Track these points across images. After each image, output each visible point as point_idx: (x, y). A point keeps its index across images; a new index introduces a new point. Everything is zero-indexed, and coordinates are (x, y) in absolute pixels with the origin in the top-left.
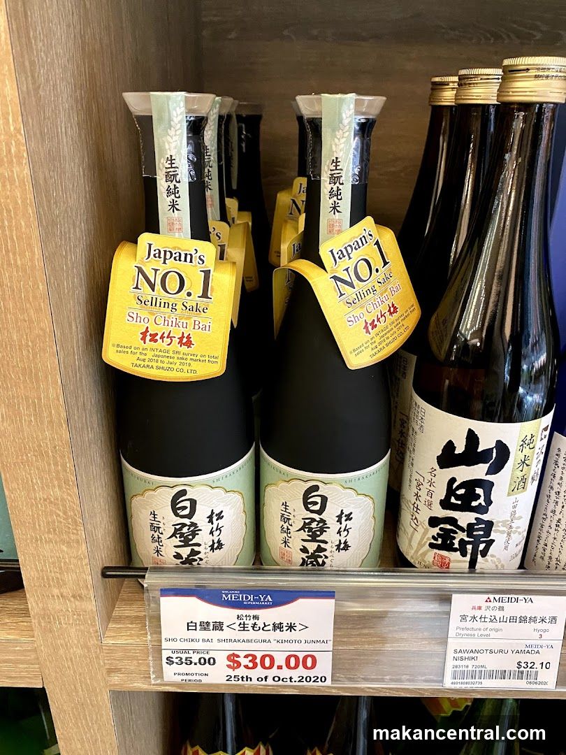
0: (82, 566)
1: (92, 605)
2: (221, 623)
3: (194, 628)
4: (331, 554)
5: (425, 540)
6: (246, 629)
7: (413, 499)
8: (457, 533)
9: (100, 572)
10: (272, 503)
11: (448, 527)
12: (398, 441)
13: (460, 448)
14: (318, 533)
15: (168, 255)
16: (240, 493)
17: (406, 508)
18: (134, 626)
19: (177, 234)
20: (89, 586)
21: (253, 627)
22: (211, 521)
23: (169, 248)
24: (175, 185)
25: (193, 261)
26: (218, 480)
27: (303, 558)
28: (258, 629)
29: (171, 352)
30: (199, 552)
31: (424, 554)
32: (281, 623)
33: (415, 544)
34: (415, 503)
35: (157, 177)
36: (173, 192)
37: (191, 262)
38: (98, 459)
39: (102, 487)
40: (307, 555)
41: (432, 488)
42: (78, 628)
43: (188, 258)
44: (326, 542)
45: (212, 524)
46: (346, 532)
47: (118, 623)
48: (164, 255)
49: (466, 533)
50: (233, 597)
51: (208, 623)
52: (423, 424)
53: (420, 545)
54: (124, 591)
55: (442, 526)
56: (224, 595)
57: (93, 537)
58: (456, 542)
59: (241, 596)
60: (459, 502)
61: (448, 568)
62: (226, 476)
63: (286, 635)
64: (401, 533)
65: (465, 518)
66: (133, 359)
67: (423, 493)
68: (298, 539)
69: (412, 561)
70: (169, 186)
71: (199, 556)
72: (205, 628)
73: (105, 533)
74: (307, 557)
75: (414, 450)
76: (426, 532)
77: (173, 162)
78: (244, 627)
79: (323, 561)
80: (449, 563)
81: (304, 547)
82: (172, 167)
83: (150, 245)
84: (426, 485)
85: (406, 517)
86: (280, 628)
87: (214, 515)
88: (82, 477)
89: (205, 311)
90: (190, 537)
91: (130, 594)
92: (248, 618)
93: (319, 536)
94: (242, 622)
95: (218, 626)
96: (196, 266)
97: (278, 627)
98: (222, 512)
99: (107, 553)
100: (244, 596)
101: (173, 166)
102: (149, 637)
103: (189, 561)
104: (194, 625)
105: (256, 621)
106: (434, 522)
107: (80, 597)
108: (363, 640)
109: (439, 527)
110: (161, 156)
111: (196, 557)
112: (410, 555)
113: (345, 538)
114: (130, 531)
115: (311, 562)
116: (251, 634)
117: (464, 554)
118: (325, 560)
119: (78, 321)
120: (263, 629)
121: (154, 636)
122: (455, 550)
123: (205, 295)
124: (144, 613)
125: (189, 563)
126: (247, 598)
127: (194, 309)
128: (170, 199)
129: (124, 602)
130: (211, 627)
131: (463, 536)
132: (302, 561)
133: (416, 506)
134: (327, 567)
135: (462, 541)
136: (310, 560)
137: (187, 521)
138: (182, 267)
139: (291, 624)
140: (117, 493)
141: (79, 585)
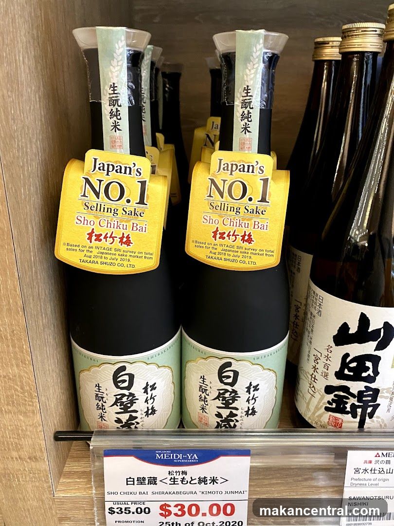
0: (37, 432)
1: (46, 464)
2: (155, 479)
3: (132, 483)
4: (241, 419)
5: (321, 404)
6: (176, 483)
7: (311, 371)
8: (349, 399)
9: (52, 436)
10: (192, 376)
11: (342, 394)
12: (293, 323)
13: (353, 329)
14: (231, 401)
15: (111, 168)
16: (170, 368)
17: (304, 378)
18: (81, 480)
19: (118, 150)
20: (43, 449)
21: (182, 482)
22: (146, 392)
23: (111, 162)
24: (117, 109)
25: (132, 173)
26: (152, 357)
27: (217, 422)
28: (186, 482)
29: (113, 250)
30: (136, 418)
31: (320, 416)
32: (205, 478)
33: (312, 408)
34: (313, 374)
35: (102, 101)
36: (115, 114)
37: (130, 174)
38: (51, 340)
39: (55, 365)
40: (221, 419)
41: (328, 362)
42: (34, 484)
43: (128, 170)
44: (237, 409)
45: (147, 394)
46: (254, 401)
47: (69, 478)
48: (107, 168)
49: (356, 399)
50: (165, 456)
51: (144, 479)
52: (320, 309)
53: (317, 408)
54: (73, 449)
55: (336, 393)
56: (157, 455)
57: (46, 407)
58: (348, 407)
59: (171, 455)
60: (352, 374)
61: (341, 427)
62: (159, 354)
63: (210, 487)
64: (299, 398)
65: (356, 387)
66: (81, 255)
67: (320, 366)
68: (214, 406)
69: (309, 421)
70: (112, 110)
71: (136, 420)
72: (141, 483)
73: (57, 402)
74: (221, 421)
75: (312, 331)
76: (322, 397)
77: (115, 88)
78: (174, 481)
79: (234, 424)
80: (342, 424)
81: (218, 412)
82: (114, 93)
83: (95, 160)
84: (323, 359)
85: (304, 385)
86: (205, 482)
87: (149, 386)
88: (37, 357)
89: (142, 215)
90: (129, 405)
91: (79, 452)
92: (178, 474)
93: (231, 404)
94: (173, 477)
95: (153, 481)
96: (134, 177)
97: (202, 480)
98: (155, 384)
99: (59, 419)
100: (175, 455)
101: (116, 92)
102: (94, 492)
103: (128, 425)
104: (132, 480)
105: (184, 476)
106: (329, 389)
107: (35, 458)
108: (273, 489)
109: (334, 394)
110: (105, 84)
111: (133, 422)
112: (308, 416)
113: (253, 406)
114: (79, 401)
115: (225, 425)
116: (180, 487)
117: (354, 416)
118: (236, 423)
119: (34, 224)
120: (190, 483)
121: (99, 489)
122: (347, 413)
123: (142, 202)
124: (89, 469)
125: (128, 427)
126: (177, 456)
127: (133, 214)
128: (112, 120)
129: (73, 459)
130: (147, 482)
131: (354, 401)
132: (217, 424)
133: (313, 376)
134: (238, 429)
135: (353, 405)
136: (223, 424)
137: (126, 392)
138: (123, 178)
139: (214, 477)
140: (67, 368)
141: (34, 448)
